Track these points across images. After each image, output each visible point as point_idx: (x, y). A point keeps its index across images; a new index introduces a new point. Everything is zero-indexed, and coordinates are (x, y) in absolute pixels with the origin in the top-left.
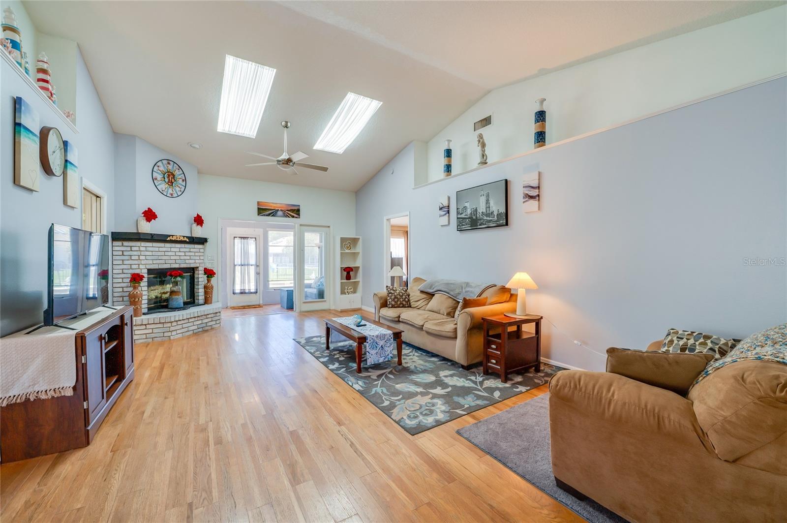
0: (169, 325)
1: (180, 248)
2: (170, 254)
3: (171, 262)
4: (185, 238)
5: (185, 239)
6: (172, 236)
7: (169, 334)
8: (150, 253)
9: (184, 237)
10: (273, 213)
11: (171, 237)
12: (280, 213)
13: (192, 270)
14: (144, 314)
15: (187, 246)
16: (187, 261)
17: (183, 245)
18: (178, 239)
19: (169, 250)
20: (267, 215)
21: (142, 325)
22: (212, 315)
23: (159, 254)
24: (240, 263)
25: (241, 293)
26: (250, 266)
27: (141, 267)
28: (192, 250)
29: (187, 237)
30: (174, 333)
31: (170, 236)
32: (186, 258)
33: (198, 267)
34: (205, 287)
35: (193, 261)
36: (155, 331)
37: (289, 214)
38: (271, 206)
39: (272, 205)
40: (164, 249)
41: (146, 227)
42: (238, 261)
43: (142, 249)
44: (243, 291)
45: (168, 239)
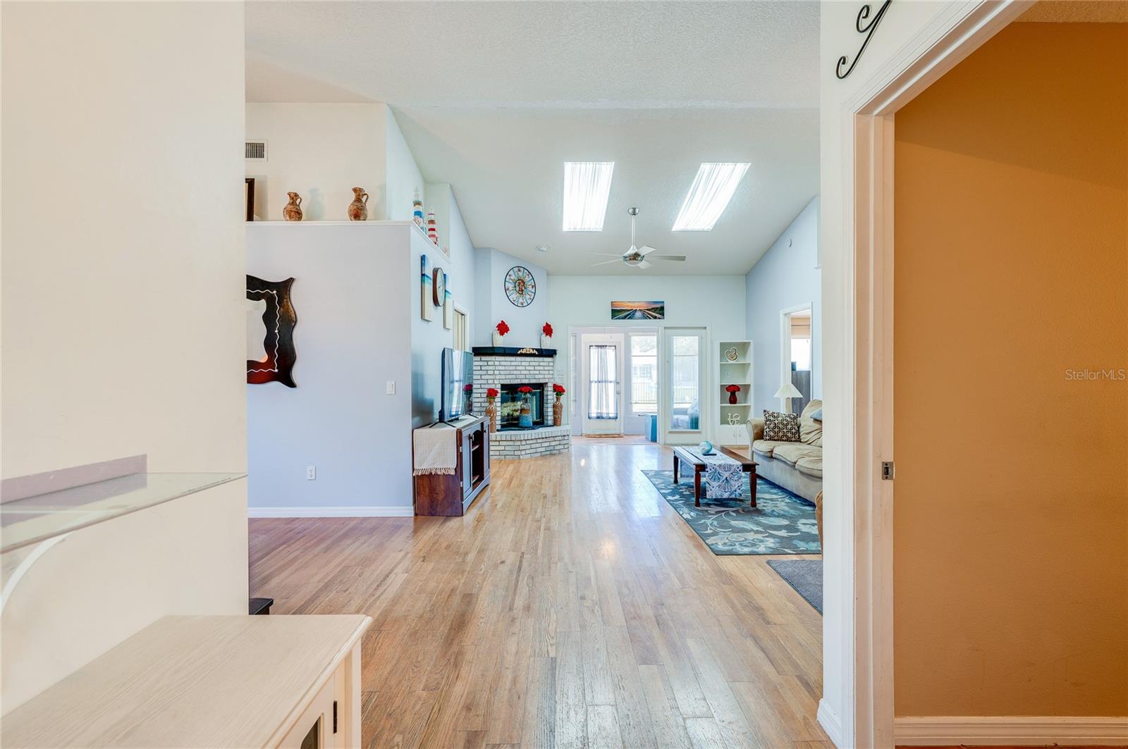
0: (519, 443)
1: (530, 362)
2: (520, 368)
3: (521, 377)
5: (535, 352)
7: (519, 453)
8: (503, 368)
9: (533, 349)
10: (629, 314)
11: (522, 350)
12: (638, 314)
13: (541, 386)
14: (498, 431)
15: (537, 359)
16: (537, 377)
17: (532, 359)
18: (528, 352)
19: (520, 363)
20: (622, 318)
21: (496, 441)
22: (560, 438)
23: (511, 368)
24: (596, 380)
25: (598, 418)
26: (609, 384)
27: (496, 382)
28: (541, 364)
29: (536, 350)
30: (523, 453)
31: (520, 349)
32: (535, 372)
33: (547, 383)
34: (554, 406)
36: (507, 448)
37: (649, 314)
38: (628, 306)
39: (628, 304)
40: (515, 363)
41: (501, 341)
42: (594, 377)
43: (497, 363)
44: (599, 415)
45: (519, 352)
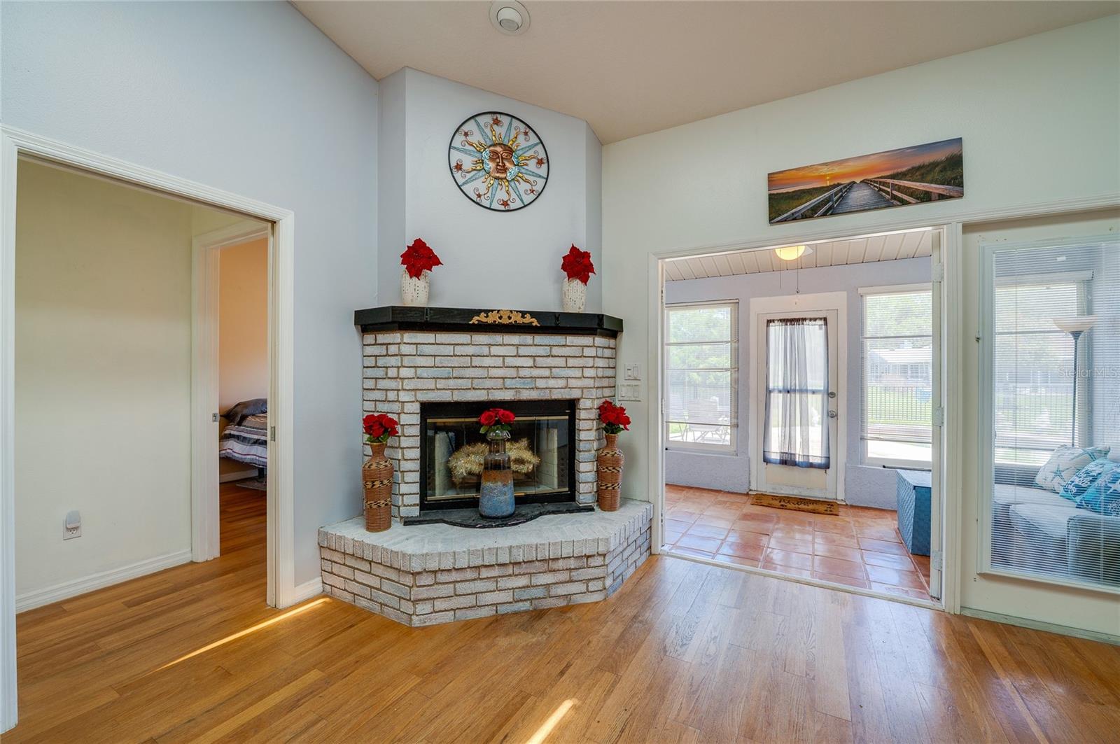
1: (518, 346)
2: (487, 362)
3: (489, 383)
4: (528, 316)
5: (528, 319)
6: (487, 312)
8: (429, 361)
9: (523, 313)
11: (483, 314)
13: (570, 406)
15: (539, 339)
16: (540, 383)
17: (528, 339)
18: (505, 321)
19: (485, 350)
23: (455, 362)
27: (404, 396)
28: (556, 351)
29: (533, 314)
31: (478, 312)
32: (536, 372)
33: (579, 399)
35: (561, 383)
40: (470, 350)
41: (415, 293)
43: (405, 349)
45: (475, 320)
